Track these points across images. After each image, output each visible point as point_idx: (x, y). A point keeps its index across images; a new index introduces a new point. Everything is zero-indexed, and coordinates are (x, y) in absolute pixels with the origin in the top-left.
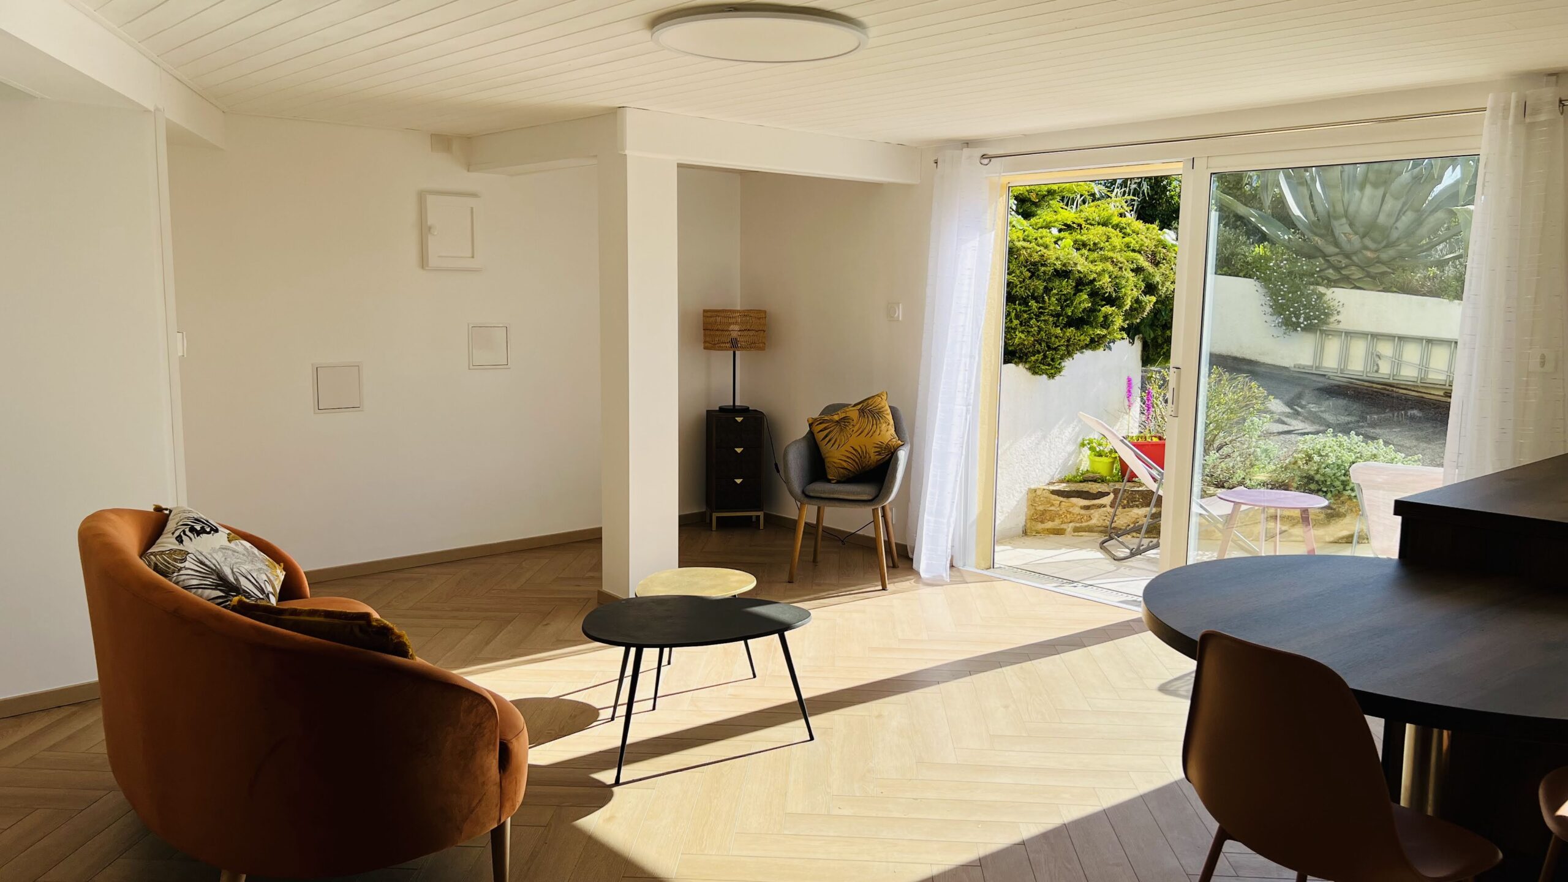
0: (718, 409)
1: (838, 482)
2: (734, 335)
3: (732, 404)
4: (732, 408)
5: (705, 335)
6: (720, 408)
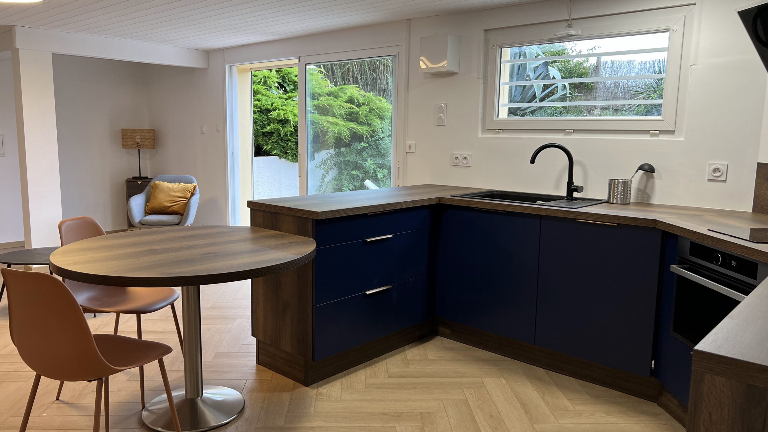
0: (132, 178)
2: (139, 141)
3: (139, 175)
4: (139, 177)
5: (123, 142)
6: (133, 177)
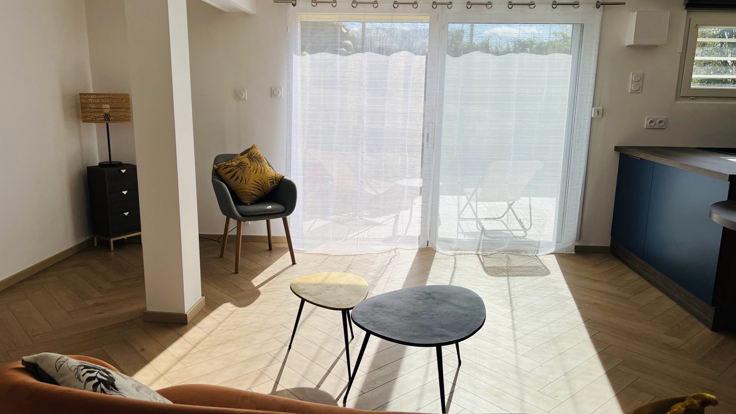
1: (251, 204)
3: (109, 161)
4: (109, 164)
5: (83, 112)
6: (99, 164)
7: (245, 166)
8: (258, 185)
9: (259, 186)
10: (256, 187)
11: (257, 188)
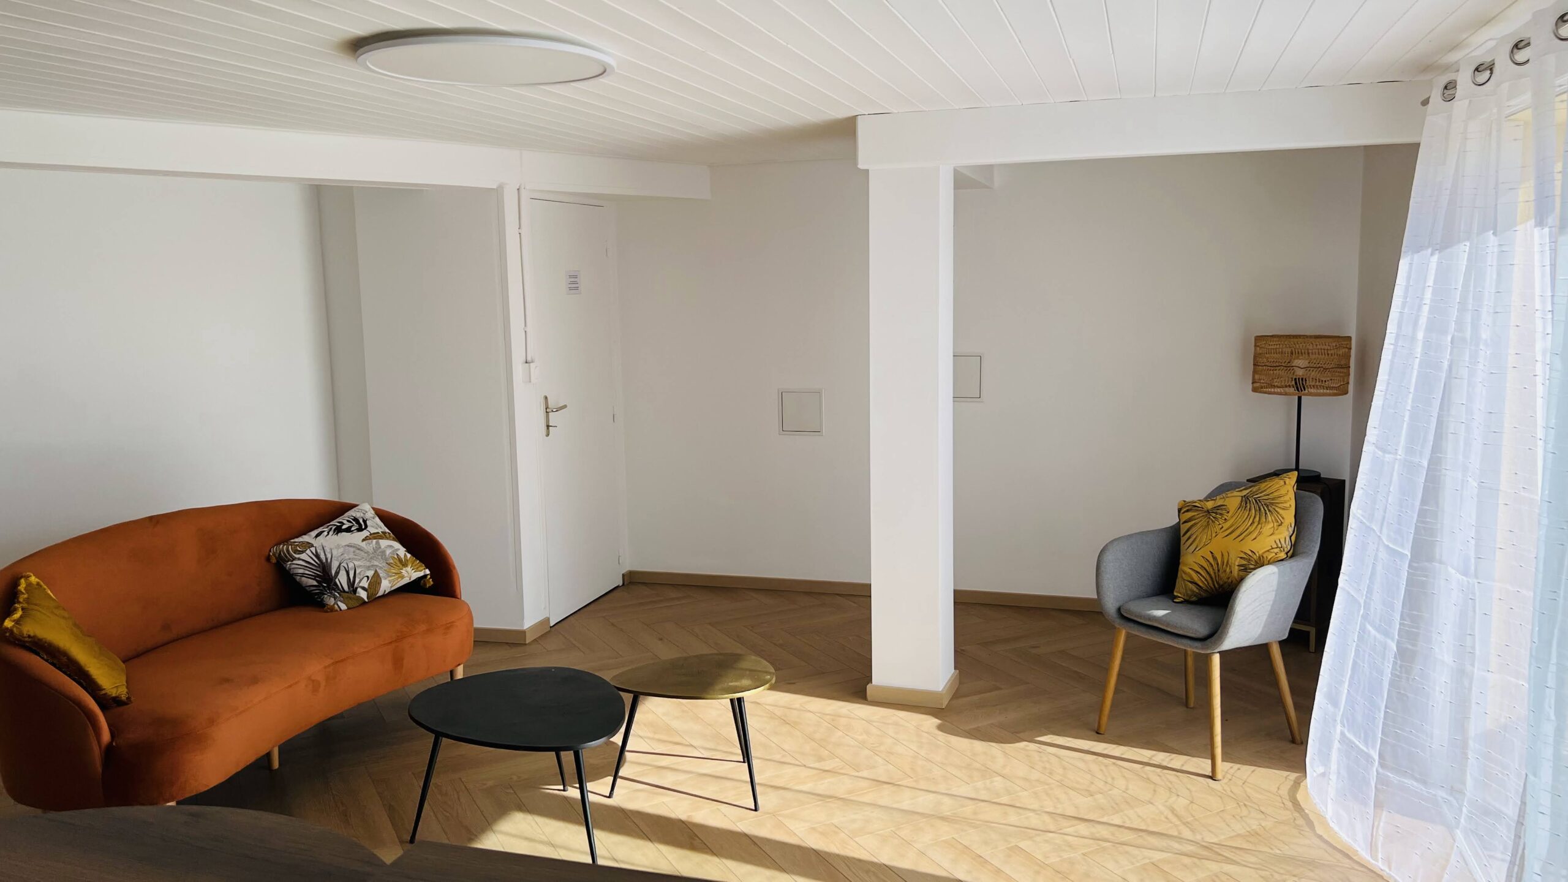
5: (1255, 374)
7: (1221, 514)
8: (1213, 563)
9: (1212, 566)
10: (1207, 568)
11: (1205, 569)
